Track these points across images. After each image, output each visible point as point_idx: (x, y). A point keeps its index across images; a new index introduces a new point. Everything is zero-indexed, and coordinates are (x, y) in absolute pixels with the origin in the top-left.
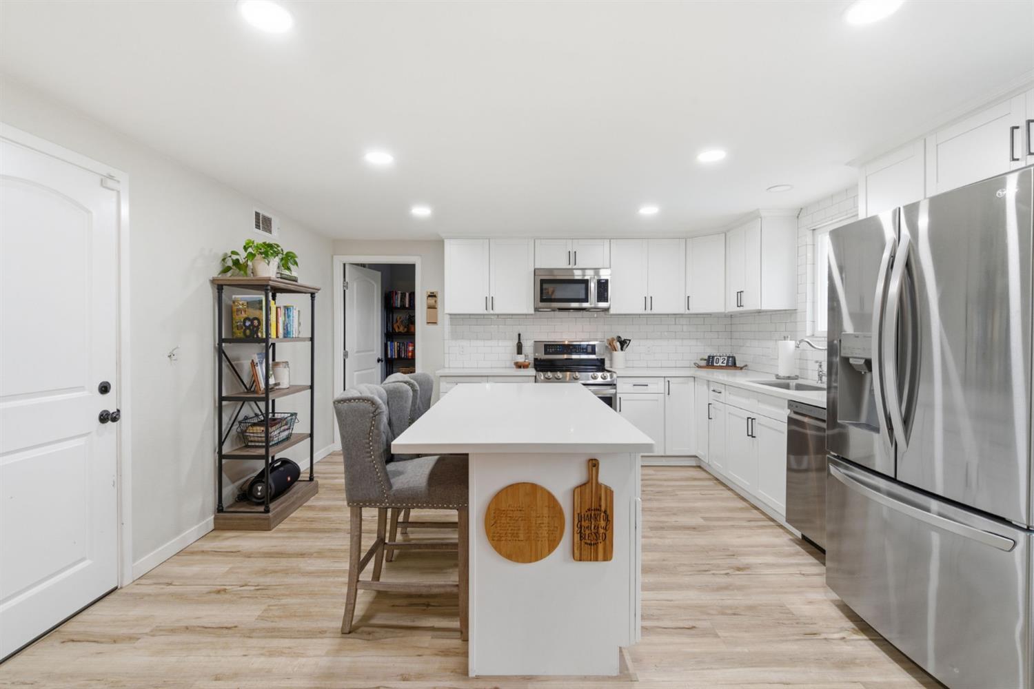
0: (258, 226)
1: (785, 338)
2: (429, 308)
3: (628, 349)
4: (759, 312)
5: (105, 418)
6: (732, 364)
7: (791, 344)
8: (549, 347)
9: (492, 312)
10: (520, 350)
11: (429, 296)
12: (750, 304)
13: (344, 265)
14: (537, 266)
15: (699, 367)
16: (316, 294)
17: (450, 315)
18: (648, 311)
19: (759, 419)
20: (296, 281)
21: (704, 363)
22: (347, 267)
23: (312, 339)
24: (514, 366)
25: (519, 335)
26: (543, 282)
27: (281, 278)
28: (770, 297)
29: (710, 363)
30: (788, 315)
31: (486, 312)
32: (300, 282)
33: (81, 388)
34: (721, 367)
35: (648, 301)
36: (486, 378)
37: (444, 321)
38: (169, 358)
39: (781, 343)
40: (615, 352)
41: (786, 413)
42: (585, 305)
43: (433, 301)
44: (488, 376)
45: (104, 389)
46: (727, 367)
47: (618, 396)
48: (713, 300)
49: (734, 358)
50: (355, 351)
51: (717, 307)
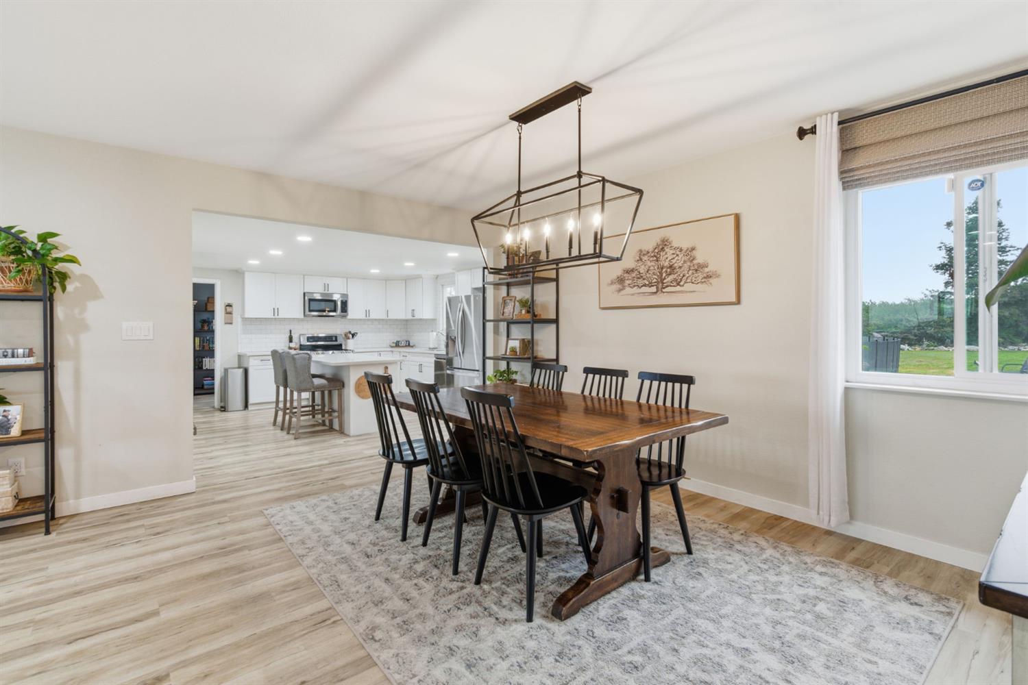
1: (432, 331)
2: (225, 313)
3: (355, 338)
4: (421, 319)
6: (408, 345)
7: (435, 334)
8: (309, 339)
9: (277, 317)
10: (291, 340)
11: (227, 306)
12: (417, 317)
14: (306, 291)
15: (392, 347)
17: (243, 318)
18: (368, 318)
19: (424, 364)
21: (394, 345)
25: (291, 331)
26: (309, 300)
28: (425, 313)
29: (397, 345)
30: (434, 320)
31: (274, 317)
34: (403, 346)
35: (367, 312)
37: (238, 322)
39: (431, 333)
40: (348, 340)
41: (433, 359)
42: (334, 314)
43: (229, 309)
46: (406, 346)
48: (400, 313)
49: (409, 342)
51: (402, 317)
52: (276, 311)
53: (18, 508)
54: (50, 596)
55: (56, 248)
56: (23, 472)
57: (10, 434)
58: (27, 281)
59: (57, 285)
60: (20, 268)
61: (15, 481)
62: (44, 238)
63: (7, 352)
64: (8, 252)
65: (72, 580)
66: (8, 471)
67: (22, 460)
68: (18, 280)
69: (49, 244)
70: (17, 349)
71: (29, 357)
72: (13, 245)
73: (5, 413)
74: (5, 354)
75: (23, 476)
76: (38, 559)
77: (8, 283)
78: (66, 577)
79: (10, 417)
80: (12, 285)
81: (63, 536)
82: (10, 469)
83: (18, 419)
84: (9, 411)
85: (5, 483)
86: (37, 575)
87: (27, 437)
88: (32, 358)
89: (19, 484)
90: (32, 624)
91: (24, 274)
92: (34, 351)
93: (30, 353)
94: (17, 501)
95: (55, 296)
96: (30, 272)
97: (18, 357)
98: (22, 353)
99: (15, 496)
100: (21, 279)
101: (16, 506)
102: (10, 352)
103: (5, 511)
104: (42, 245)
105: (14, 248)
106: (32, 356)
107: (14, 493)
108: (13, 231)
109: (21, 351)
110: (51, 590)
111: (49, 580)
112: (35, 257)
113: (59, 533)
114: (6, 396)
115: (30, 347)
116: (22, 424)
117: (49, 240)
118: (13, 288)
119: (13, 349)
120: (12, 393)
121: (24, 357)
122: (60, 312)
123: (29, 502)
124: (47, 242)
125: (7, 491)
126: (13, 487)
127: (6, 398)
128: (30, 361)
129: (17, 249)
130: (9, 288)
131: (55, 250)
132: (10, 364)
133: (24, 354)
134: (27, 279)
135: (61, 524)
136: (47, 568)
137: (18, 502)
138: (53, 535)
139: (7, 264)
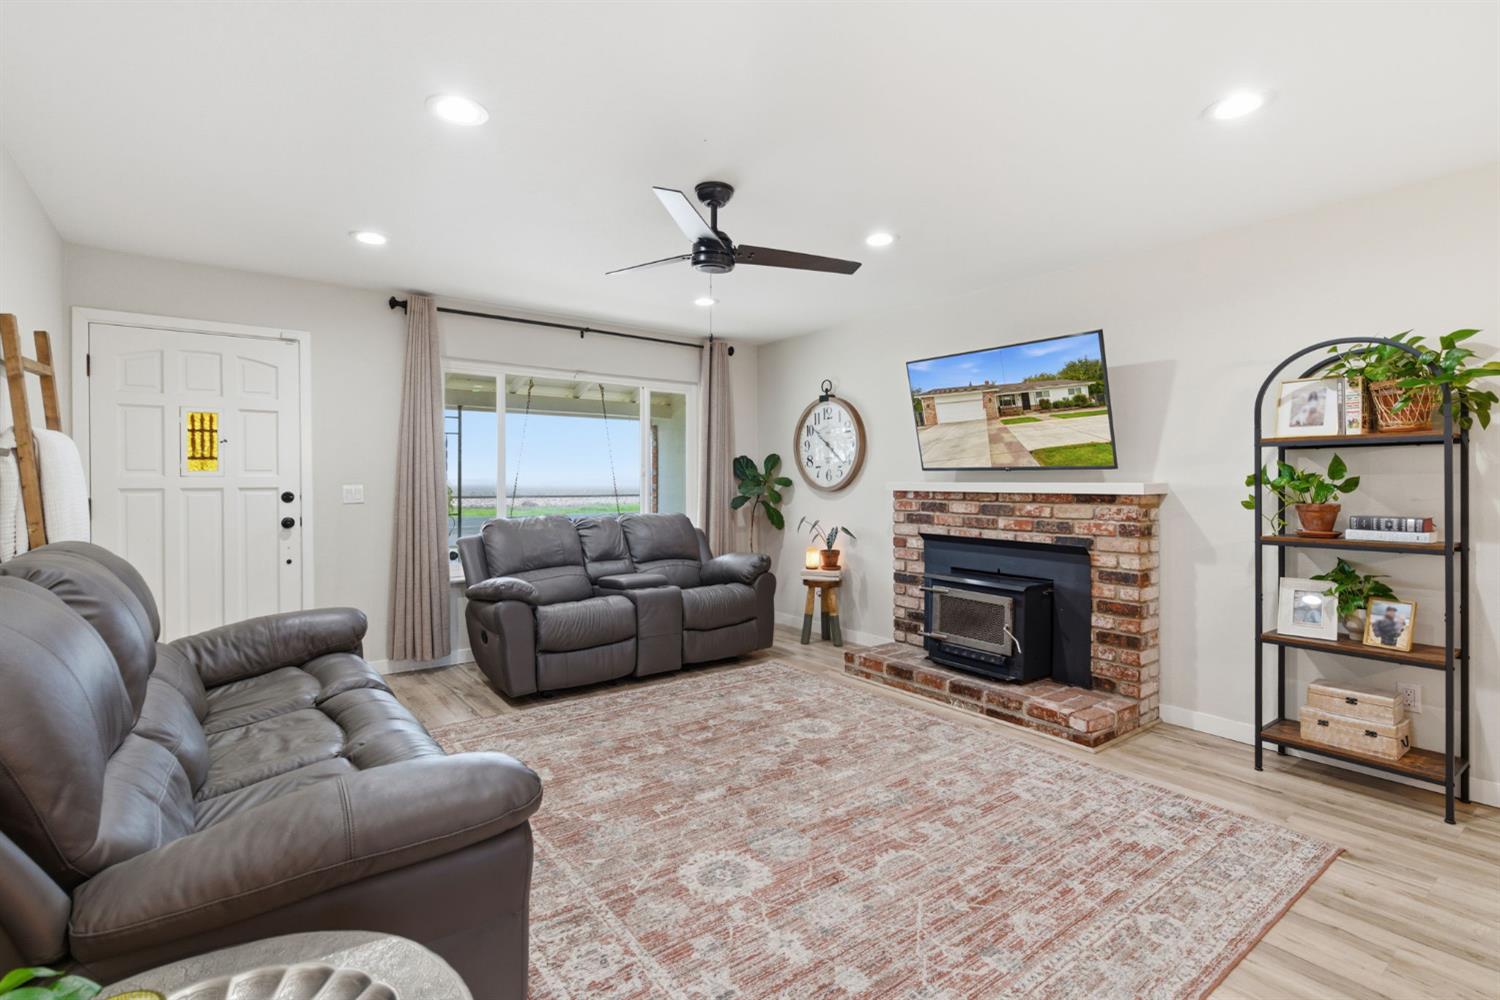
53: (1407, 761)
54: (1429, 930)
55: (1471, 354)
56: (1418, 707)
57: (1395, 644)
58: (1421, 414)
59: (1473, 416)
60: (1411, 393)
61: (1405, 717)
62: (1448, 343)
63: (1391, 522)
64: (1394, 373)
65: (1471, 926)
66: (1392, 700)
67: (1418, 689)
68: (1408, 413)
69: (1460, 349)
70: (1406, 518)
71: (1423, 531)
72: (1404, 361)
73: (1389, 613)
74: (1389, 524)
75: (1418, 713)
76: (1425, 855)
77: (1394, 419)
78: (1460, 914)
79: (1396, 620)
80: (1400, 422)
81: (1474, 838)
82: (1395, 698)
83: (1407, 624)
84: (1395, 610)
85: (1387, 715)
86: (1414, 881)
87: (1419, 656)
88: (1427, 534)
89: (1410, 723)
90: (1387, 958)
91: (1416, 403)
92: (1434, 523)
93: (1427, 526)
94: (1407, 749)
95: (1472, 433)
96: (1426, 398)
97: (1406, 531)
98: (1413, 525)
99: (1402, 741)
100: (1412, 411)
101: (1404, 756)
102: (1395, 521)
103: (1387, 757)
104: (1447, 353)
105: (1404, 366)
106: (1431, 531)
107: (1401, 735)
108: (1404, 341)
109: (1411, 522)
110: (1429, 919)
111: (1430, 900)
112: (1434, 374)
113: (1470, 830)
114: (1391, 587)
115: (1427, 517)
116: (1413, 633)
117: (1458, 344)
118: (1401, 427)
119: (1400, 519)
120: (1399, 583)
121: (1416, 531)
122: (1479, 459)
123: (1424, 758)
124: (1454, 347)
125: (1390, 729)
126: (1399, 726)
127: (1391, 591)
128: (1425, 538)
129: (1409, 366)
130: (1395, 427)
131: (1468, 358)
132: (1395, 540)
133: (1416, 528)
134: (1421, 410)
135: (1477, 816)
136: (1435, 879)
137: (1409, 752)
138: (1458, 828)
139: (1392, 392)
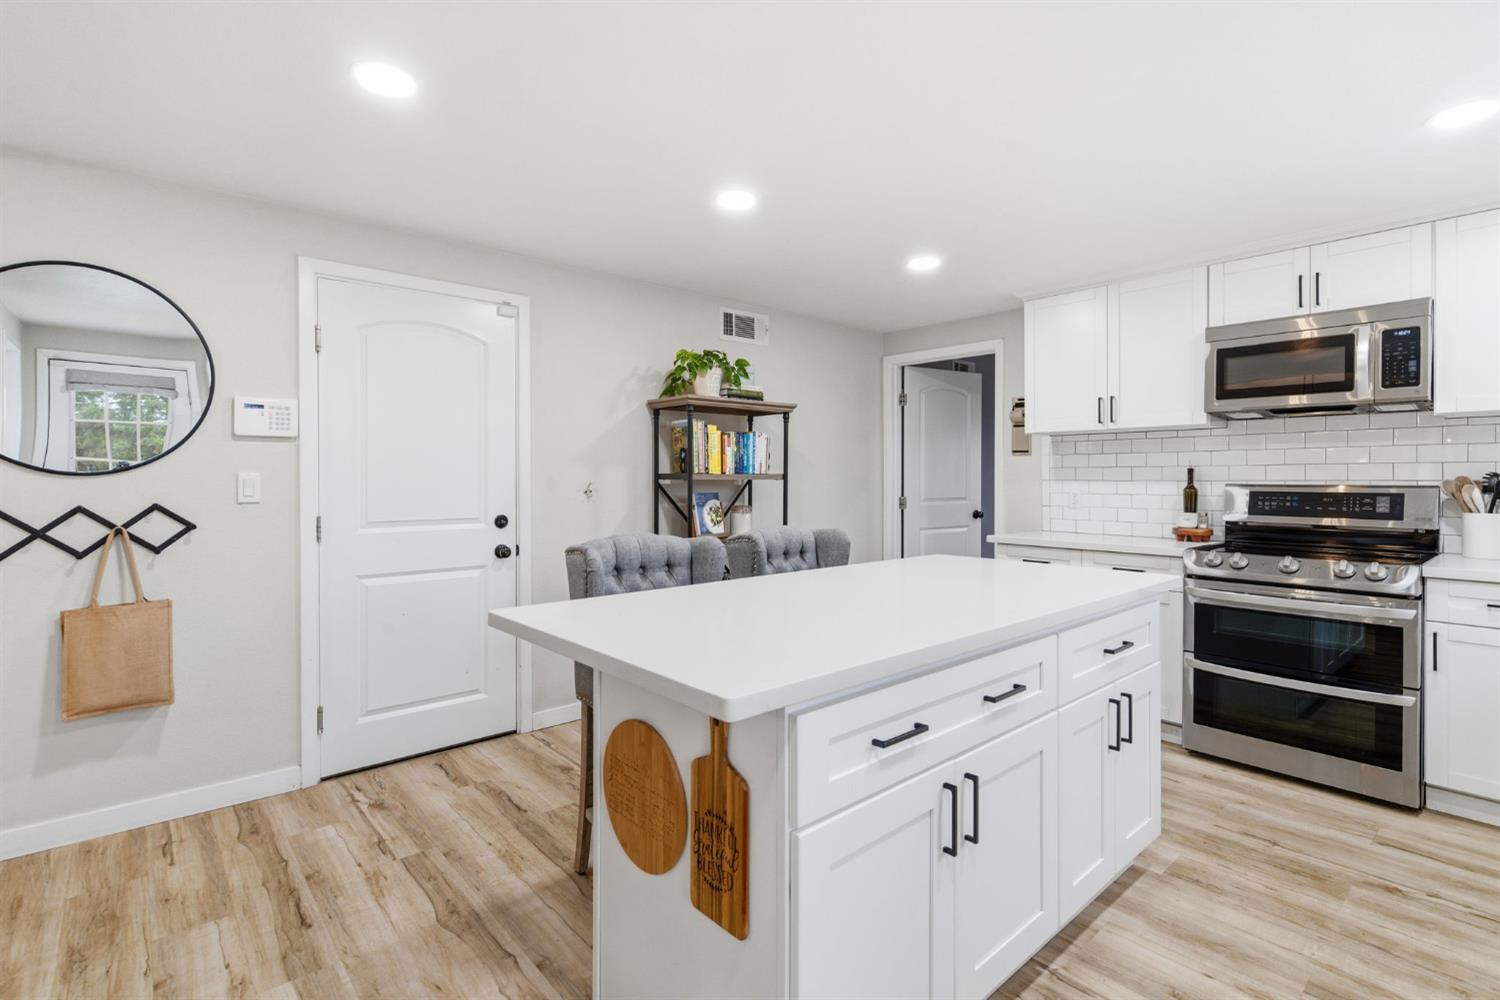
0: (728, 331)
2: (1015, 426)
5: (502, 553)
8: (1260, 499)
9: (1111, 426)
10: (1191, 501)
11: (1015, 406)
13: (903, 368)
14: (1215, 323)
16: (791, 414)
17: (1052, 435)
20: (762, 400)
22: (906, 370)
23: (785, 477)
24: (1174, 536)
25: (1191, 472)
26: (1223, 355)
27: (729, 396)
31: (1100, 427)
32: (767, 399)
33: (475, 520)
36: (1079, 553)
37: (1042, 449)
38: (585, 495)
40: (1468, 516)
42: (1348, 397)
43: (1020, 414)
44: (1081, 550)
45: (501, 522)
47: (1430, 629)
50: (923, 497)
52: (1107, 407)
